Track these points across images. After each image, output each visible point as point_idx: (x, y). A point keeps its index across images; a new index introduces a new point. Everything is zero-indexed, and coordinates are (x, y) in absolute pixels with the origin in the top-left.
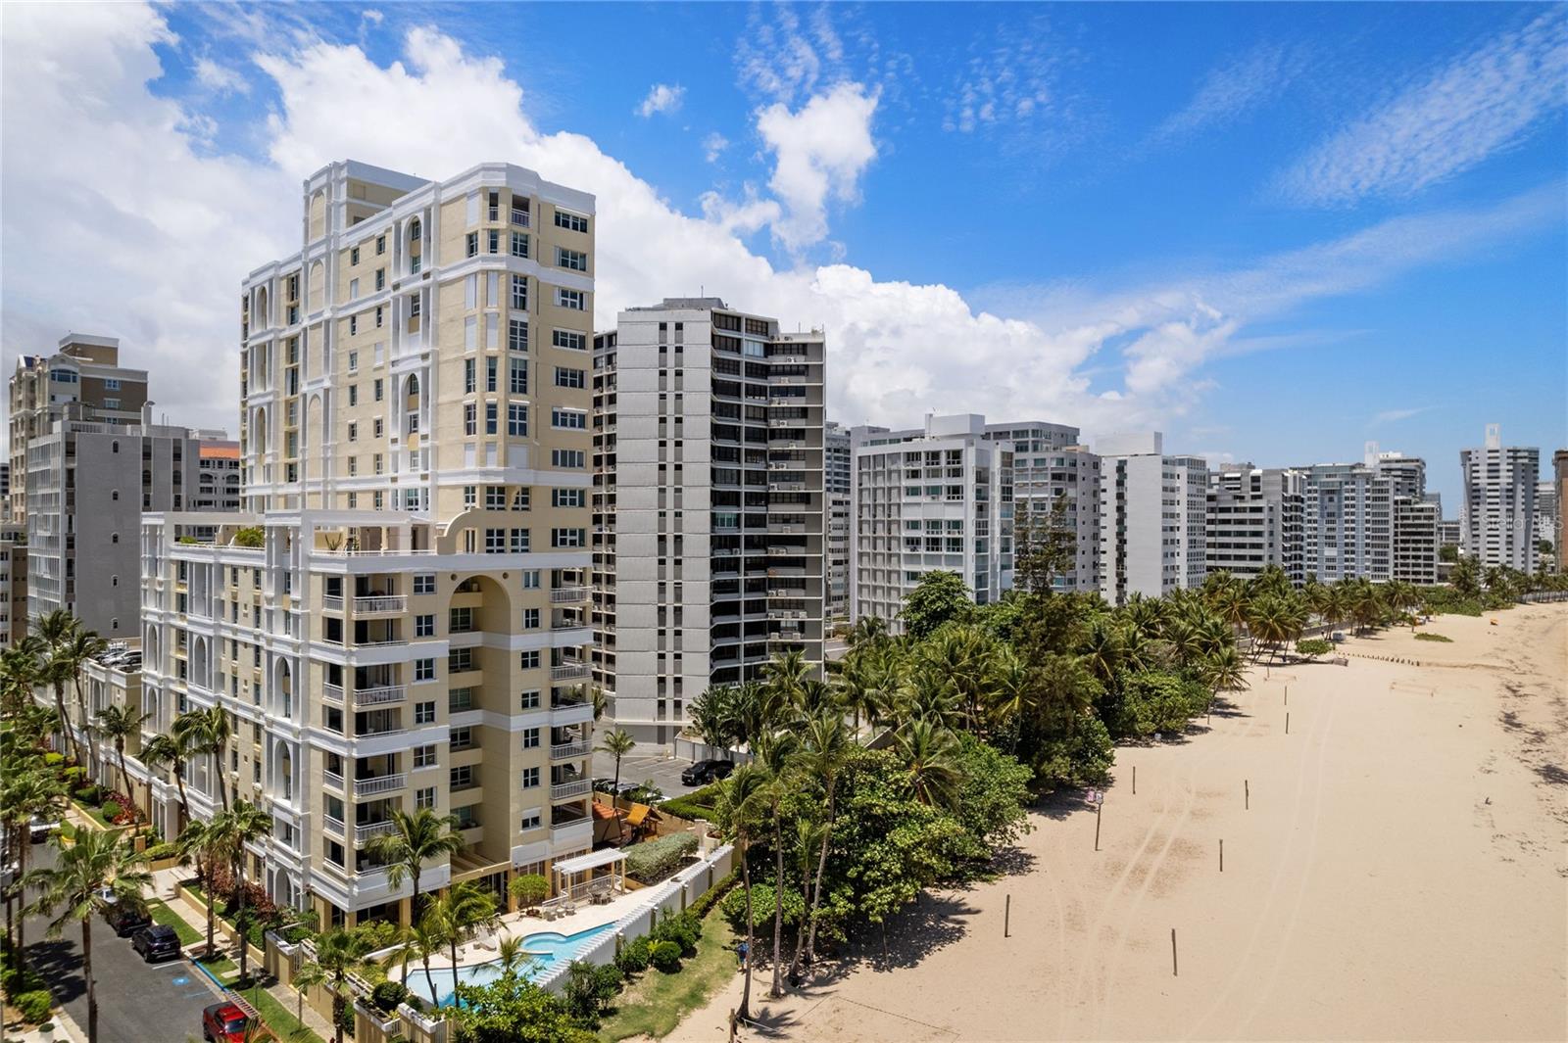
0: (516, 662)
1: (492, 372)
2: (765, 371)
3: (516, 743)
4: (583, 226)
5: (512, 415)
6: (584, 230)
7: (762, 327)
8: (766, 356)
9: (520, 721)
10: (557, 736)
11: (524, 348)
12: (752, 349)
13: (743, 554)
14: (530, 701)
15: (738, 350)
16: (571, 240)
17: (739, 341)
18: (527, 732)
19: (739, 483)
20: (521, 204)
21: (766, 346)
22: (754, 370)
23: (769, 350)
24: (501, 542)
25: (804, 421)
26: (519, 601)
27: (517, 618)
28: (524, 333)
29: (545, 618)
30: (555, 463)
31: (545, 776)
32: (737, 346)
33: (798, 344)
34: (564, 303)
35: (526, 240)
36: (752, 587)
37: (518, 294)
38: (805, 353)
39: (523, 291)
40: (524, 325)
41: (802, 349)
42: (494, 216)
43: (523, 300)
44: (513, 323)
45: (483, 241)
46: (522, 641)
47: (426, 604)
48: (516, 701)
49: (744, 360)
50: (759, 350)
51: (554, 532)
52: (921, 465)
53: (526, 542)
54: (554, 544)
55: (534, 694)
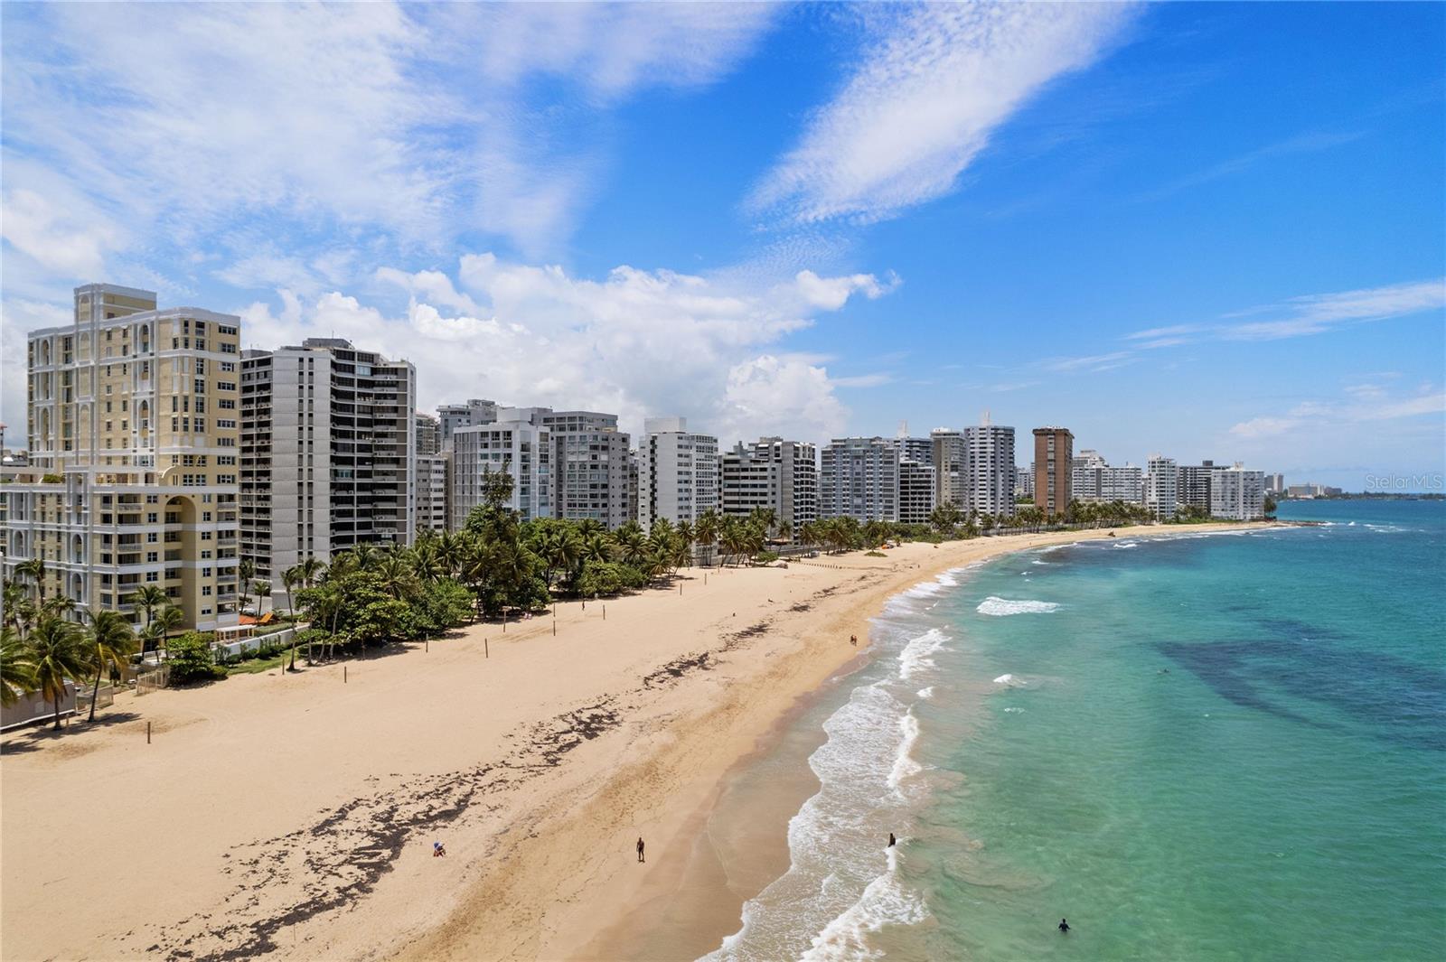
0: (199, 537)
1: (186, 403)
2: (371, 384)
3: (199, 574)
4: (234, 332)
5: (196, 423)
6: (234, 333)
7: (368, 357)
8: (372, 375)
9: (201, 564)
10: (220, 571)
11: (202, 391)
12: (362, 371)
13: (356, 494)
14: (206, 555)
15: (353, 372)
16: (228, 339)
17: (353, 366)
18: (204, 569)
19: (353, 452)
20: (200, 325)
21: (372, 369)
22: (362, 383)
23: (374, 371)
24: (191, 481)
25: (395, 414)
26: (200, 508)
27: (199, 516)
28: (202, 385)
29: (214, 517)
30: (219, 444)
31: (214, 591)
32: (352, 369)
33: (392, 368)
34: (224, 369)
35: (203, 342)
36: (362, 513)
37: (199, 367)
38: (396, 374)
39: (202, 365)
40: (202, 381)
41: (395, 371)
42: (186, 332)
43: (202, 370)
44: (197, 380)
45: (181, 343)
46: (201, 527)
47: (153, 508)
48: (199, 554)
49: (356, 378)
50: (368, 372)
51: (219, 476)
52: (489, 440)
53: (204, 481)
54: (219, 482)
55: (209, 552)
